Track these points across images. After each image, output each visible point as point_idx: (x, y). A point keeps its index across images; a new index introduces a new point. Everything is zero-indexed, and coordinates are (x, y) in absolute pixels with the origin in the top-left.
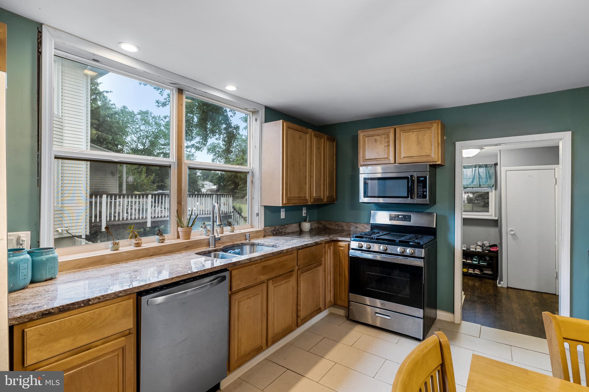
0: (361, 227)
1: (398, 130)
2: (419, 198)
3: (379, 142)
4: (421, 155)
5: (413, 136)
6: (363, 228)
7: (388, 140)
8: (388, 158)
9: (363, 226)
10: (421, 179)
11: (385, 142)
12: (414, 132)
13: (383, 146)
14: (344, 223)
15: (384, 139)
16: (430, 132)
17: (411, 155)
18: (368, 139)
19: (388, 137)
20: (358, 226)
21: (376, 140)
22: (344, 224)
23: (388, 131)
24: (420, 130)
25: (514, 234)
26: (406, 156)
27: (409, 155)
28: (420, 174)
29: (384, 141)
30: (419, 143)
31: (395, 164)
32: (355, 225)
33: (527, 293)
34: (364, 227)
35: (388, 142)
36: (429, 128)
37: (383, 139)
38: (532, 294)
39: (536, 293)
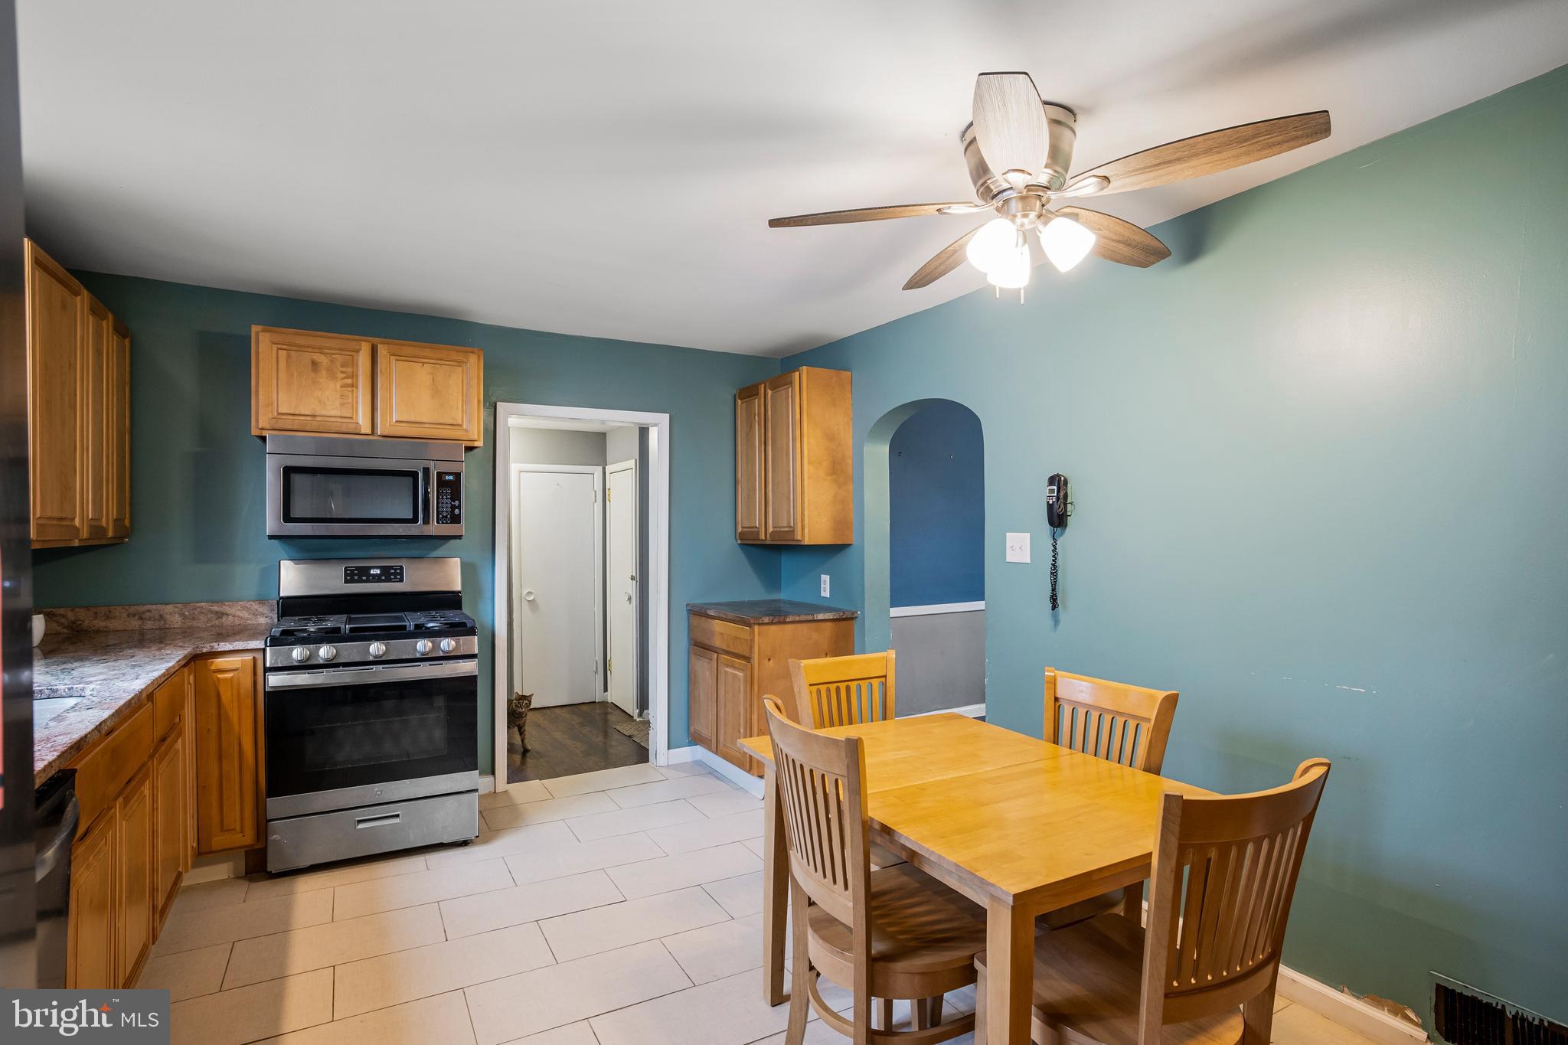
0: (238, 613)
1: (383, 351)
2: (443, 523)
3: (324, 373)
4: (441, 421)
5: (422, 373)
6: (245, 614)
7: (353, 372)
8: (351, 418)
9: (244, 608)
10: (447, 478)
11: (343, 375)
12: (426, 365)
13: (338, 385)
14: (170, 606)
15: (341, 367)
16: (462, 371)
17: (418, 420)
18: (289, 357)
19: (353, 363)
20: (226, 609)
21: (314, 363)
22: (169, 608)
23: (353, 345)
24: (438, 362)
25: (533, 600)
26: (405, 419)
27: (413, 419)
28: (444, 467)
29: (342, 372)
30: (436, 392)
31: (371, 437)
32: (216, 608)
33: (558, 711)
34: (247, 609)
35: (354, 376)
36: (460, 363)
37: (339, 366)
38: (564, 710)
39: (568, 708)
